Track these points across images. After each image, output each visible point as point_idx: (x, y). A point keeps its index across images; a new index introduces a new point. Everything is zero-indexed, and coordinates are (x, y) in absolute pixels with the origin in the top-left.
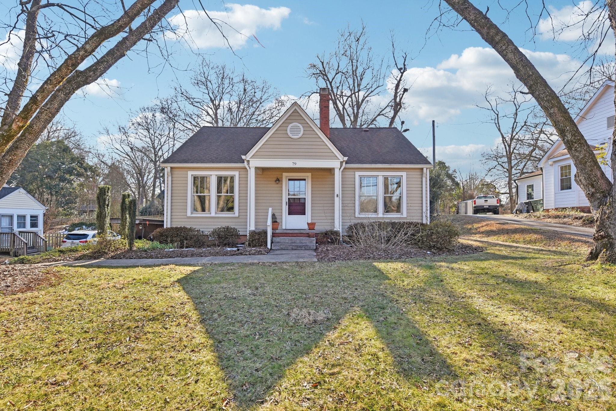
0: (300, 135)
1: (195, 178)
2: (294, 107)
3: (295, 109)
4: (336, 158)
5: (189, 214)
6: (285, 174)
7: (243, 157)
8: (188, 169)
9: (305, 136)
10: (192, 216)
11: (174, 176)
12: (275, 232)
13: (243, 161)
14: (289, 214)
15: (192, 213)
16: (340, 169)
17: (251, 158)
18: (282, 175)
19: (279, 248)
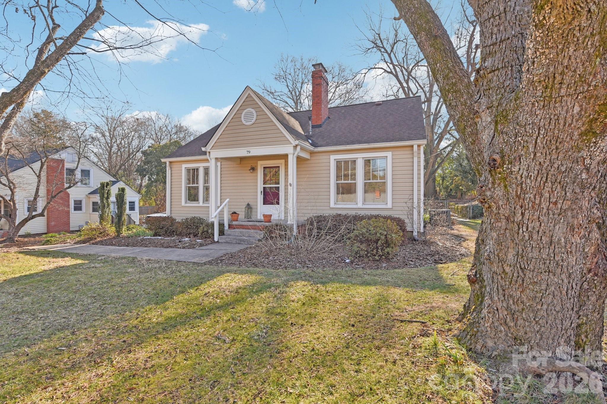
0: (253, 121)
1: (188, 170)
2: (247, 91)
3: (249, 94)
4: (288, 142)
5: (183, 203)
6: (260, 163)
7: (203, 149)
8: (182, 163)
9: (258, 121)
10: (186, 205)
11: (173, 169)
12: (231, 224)
13: (205, 153)
14: (264, 204)
15: (186, 203)
16: (293, 155)
17: (211, 149)
18: (257, 163)
19: (224, 241)
